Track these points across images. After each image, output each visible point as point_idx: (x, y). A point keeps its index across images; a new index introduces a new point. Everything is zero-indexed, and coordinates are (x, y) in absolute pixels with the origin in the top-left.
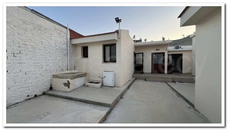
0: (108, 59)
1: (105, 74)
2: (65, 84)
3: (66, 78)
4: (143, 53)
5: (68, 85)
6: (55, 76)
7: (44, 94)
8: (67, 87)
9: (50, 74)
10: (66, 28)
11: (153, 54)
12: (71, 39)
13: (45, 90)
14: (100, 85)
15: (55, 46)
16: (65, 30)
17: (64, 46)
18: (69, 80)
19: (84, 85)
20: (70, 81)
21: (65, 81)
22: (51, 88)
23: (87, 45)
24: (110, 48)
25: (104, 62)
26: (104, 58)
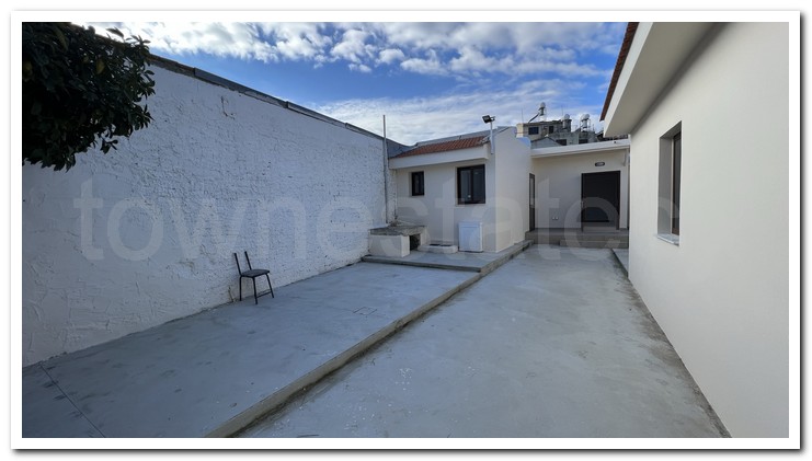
0: (466, 197)
1: (462, 228)
6: (374, 231)
12: (389, 159)
14: (453, 248)
16: (379, 142)
18: (401, 236)
23: (420, 170)
24: (472, 174)
25: (460, 203)
26: (459, 196)
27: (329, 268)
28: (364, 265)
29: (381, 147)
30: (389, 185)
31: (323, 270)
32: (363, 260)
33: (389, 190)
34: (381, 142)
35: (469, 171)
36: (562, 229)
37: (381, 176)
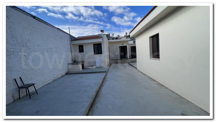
0: (97, 52)
12: (71, 41)
15: (66, 46)
18: (80, 65)
23: (82, 45)
24: (98, 46)
25: (95, 54)
26: (94, 52)
27: (56, 78)
28: (68, 76)
29: (69, 37)
30: (72, 49)
31: (54, 79)
32: (67, 74)
33: (72, 50)
34: (68, 35)
35: (97, 45)
36: (117, 60)
37: (69, 46)
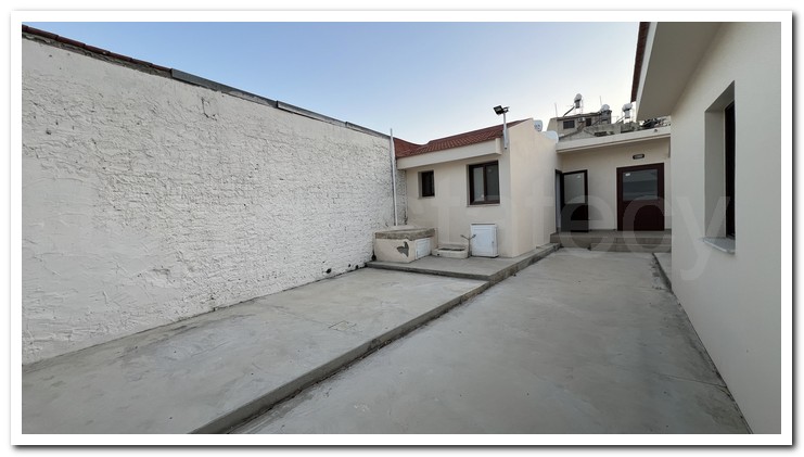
0: (480, 196)
1: (474, 230)
2: (400, 249)
3: (401, 237)
4: (585, 172)
5: (404, 249)
6: (379, 236)
7: (366, 266)
8: (404, 255)
9: (371, 232)
10: (389, 137)
11: (621, 172)
12: (397, 158)
13: (367, 260)
14: (465, 252)
15: (374, 178)
16: (386, 141)
17: (387, 177)
18: (407, 240)
19: (431, 255)
20: (409, 243)
21: (401, 243)
22: (374, 258)
23: (431, 169)
24: (486, 170)
25: (472, 204)
26: (471, 197)
27: (327, 275)
29: (388, 146)
30: (397, 186)
31: (320, 276)
35: (482, 169)
